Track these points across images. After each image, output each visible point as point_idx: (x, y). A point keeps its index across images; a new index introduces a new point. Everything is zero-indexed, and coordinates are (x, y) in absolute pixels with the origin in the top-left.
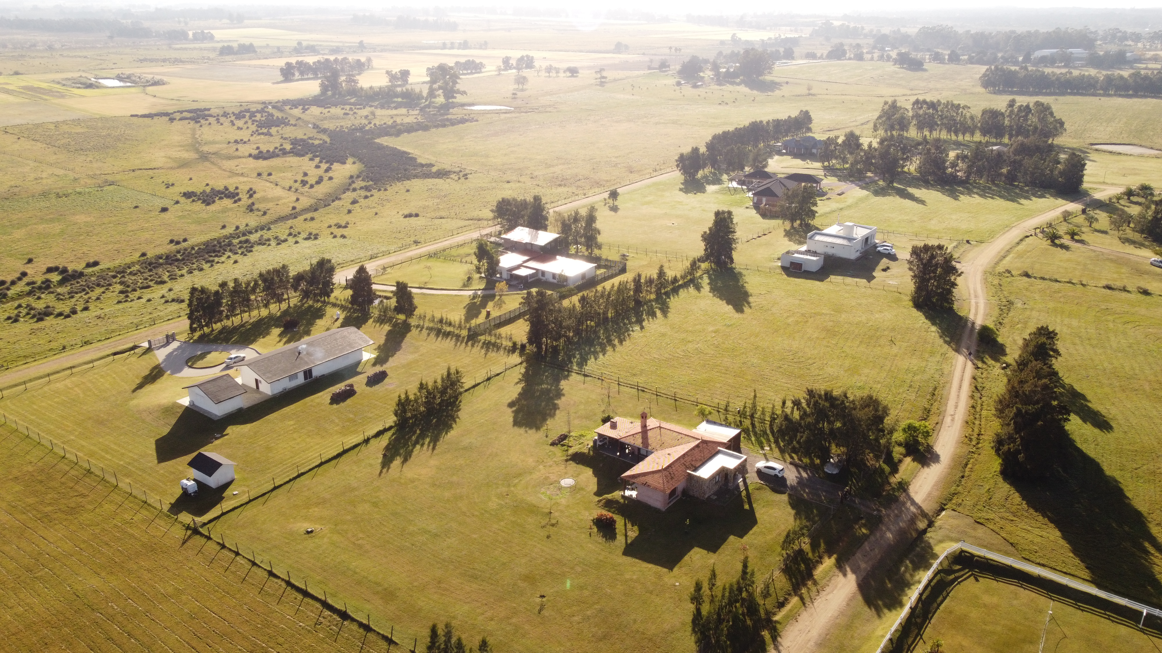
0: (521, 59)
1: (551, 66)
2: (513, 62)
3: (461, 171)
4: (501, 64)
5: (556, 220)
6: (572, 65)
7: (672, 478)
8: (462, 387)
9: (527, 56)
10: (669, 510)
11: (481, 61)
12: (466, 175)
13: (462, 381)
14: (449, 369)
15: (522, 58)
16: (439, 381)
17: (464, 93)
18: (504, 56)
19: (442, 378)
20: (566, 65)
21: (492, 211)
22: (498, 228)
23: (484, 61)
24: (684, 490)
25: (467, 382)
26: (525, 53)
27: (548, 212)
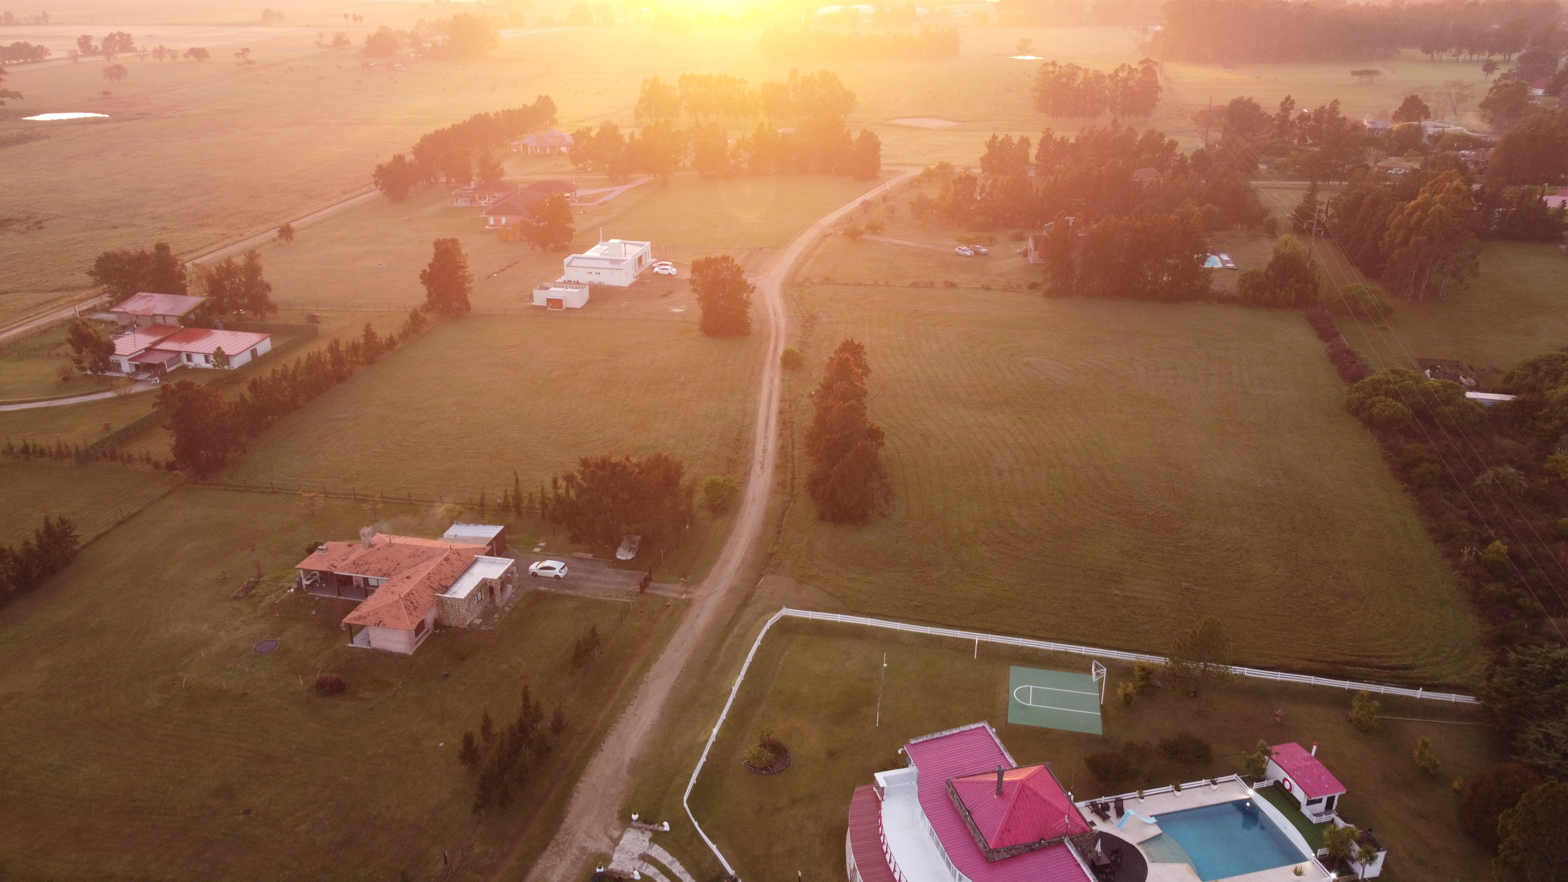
0: (110, 40)
1: (161, 47)
2: (97, 43)
3: (29, 218)
4: (77, 48)
5: (199, 278)
6: (197, 45)
7: (415, 608)
8: (76, 543)
9: (120, 34)
10: (418, 652)
11: (41, 43)
12: (39, 222)
13: (74, 533)
14: (47, 520)
15: (112, 36)
16: (34, 542)
17: (16, 95)
18: (80, 34)
19: (38, 536)
20: (185, 46)
21: (90, 273)
22: (106, 298)
23: (47, 44)
24: (436, 620)
25: (84, 535)
26: (115, 30)
27: (183, 266)
